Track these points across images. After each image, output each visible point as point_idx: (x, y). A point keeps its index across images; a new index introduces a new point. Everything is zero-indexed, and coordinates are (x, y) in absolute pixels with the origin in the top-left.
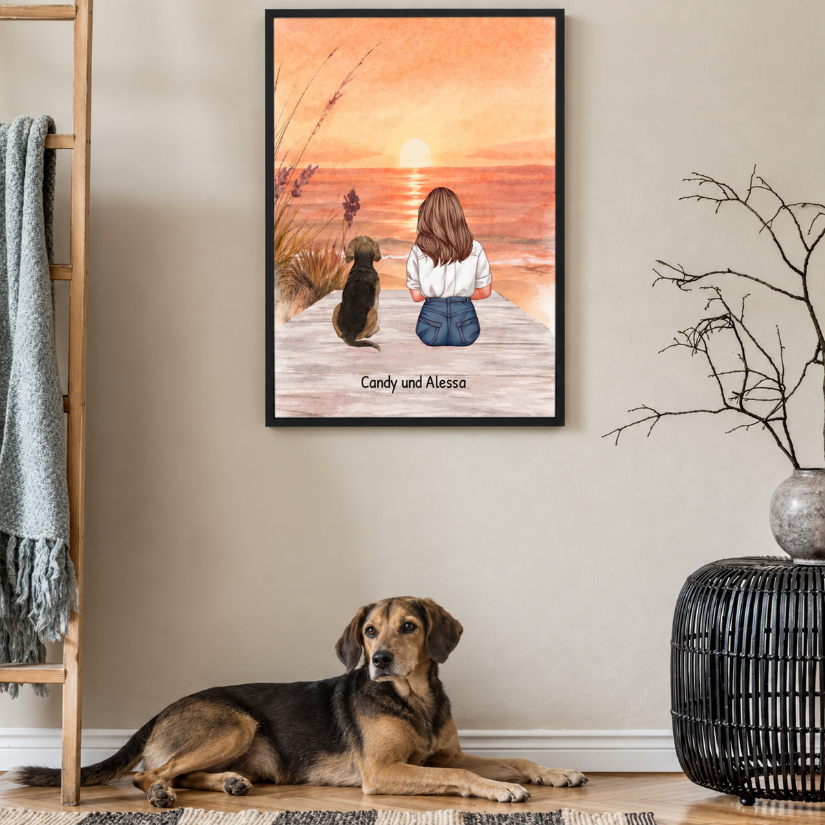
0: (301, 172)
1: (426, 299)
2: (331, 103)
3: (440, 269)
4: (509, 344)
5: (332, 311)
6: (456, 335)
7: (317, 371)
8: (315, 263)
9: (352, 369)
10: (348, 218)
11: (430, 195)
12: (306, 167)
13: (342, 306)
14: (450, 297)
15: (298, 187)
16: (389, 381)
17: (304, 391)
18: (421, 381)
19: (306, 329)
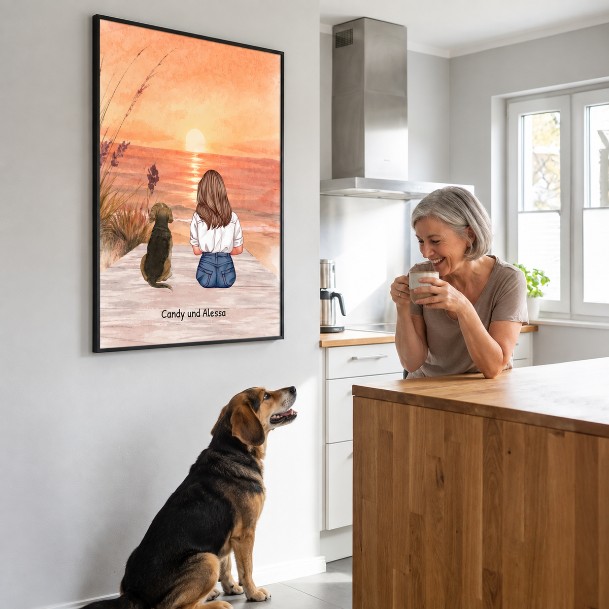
0: (118, 146)
1: (203, 253)
2: (140, 92)
3: (211, 231)
4: (253, 286)
5: (140, 260)
6: (221, 281)
7: (131, 306)
8: (128, 220)
9: (154, 305)
10: (151, 187)
11: (205, 175)
12: (121, 142)
13: (147, 256)
14: (218, 253)
15: (115, 158)
16: (179, 313)
17: (121, 322)
18: (199, 312)
19: (122, 274)
